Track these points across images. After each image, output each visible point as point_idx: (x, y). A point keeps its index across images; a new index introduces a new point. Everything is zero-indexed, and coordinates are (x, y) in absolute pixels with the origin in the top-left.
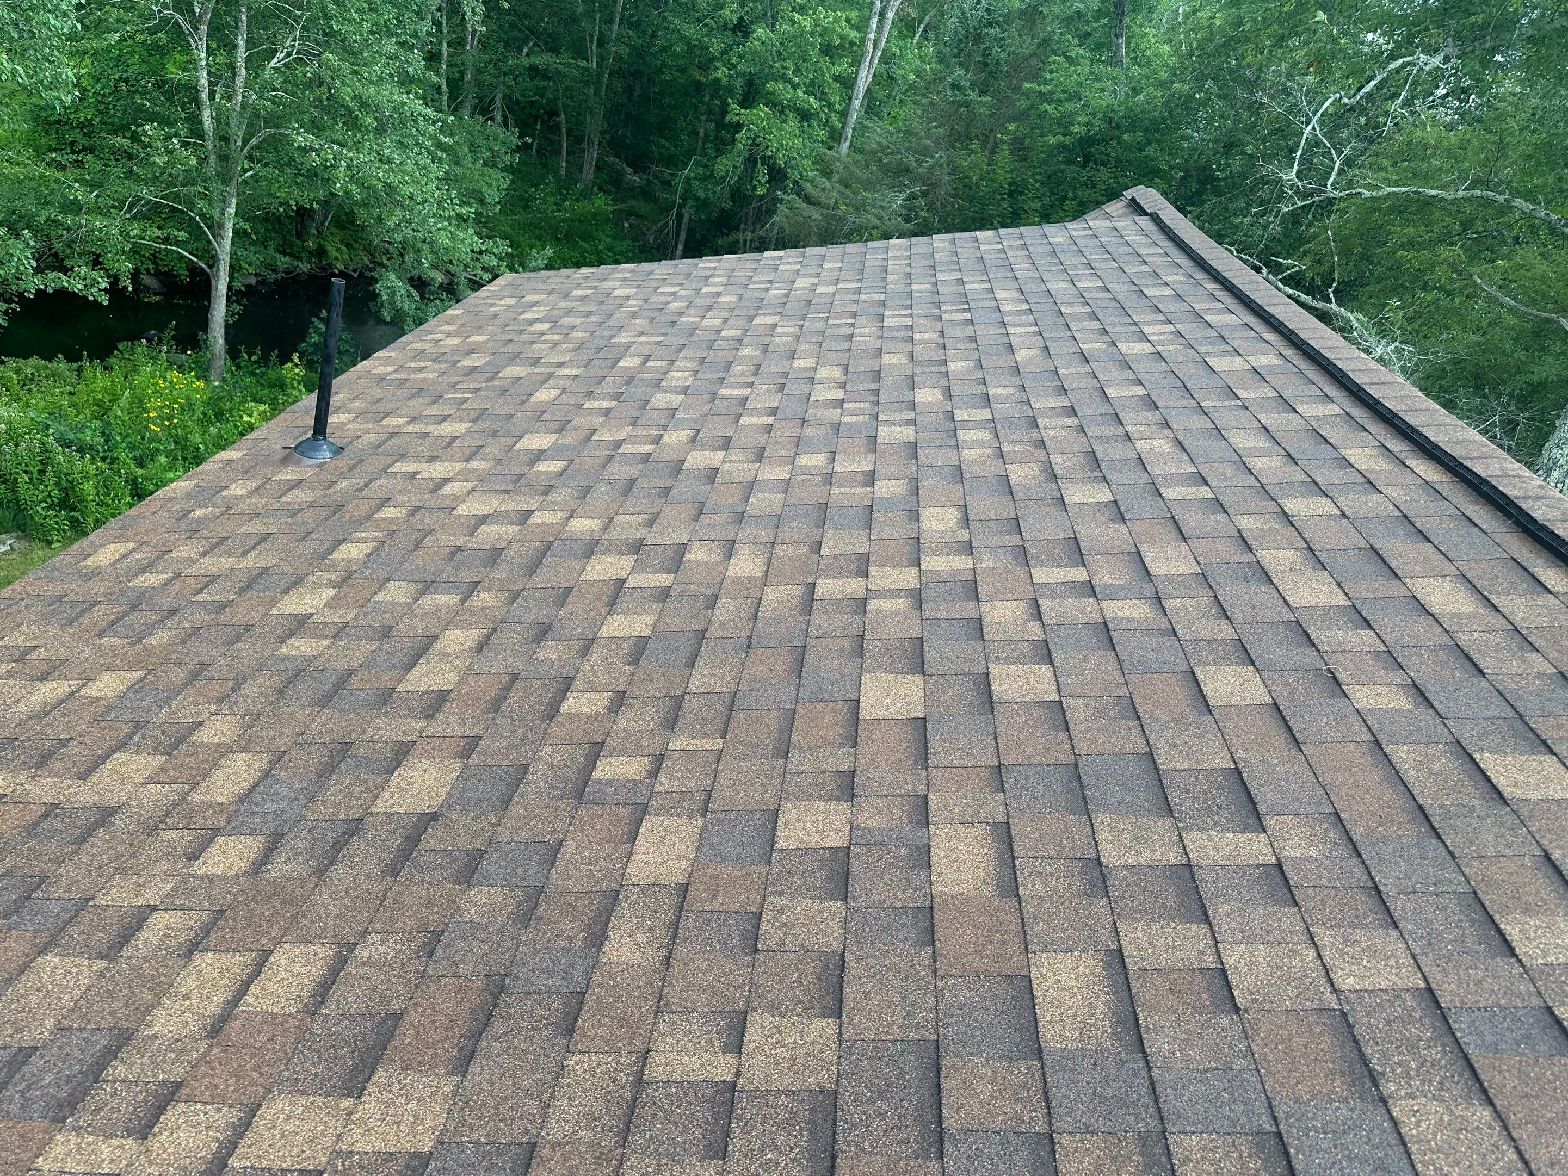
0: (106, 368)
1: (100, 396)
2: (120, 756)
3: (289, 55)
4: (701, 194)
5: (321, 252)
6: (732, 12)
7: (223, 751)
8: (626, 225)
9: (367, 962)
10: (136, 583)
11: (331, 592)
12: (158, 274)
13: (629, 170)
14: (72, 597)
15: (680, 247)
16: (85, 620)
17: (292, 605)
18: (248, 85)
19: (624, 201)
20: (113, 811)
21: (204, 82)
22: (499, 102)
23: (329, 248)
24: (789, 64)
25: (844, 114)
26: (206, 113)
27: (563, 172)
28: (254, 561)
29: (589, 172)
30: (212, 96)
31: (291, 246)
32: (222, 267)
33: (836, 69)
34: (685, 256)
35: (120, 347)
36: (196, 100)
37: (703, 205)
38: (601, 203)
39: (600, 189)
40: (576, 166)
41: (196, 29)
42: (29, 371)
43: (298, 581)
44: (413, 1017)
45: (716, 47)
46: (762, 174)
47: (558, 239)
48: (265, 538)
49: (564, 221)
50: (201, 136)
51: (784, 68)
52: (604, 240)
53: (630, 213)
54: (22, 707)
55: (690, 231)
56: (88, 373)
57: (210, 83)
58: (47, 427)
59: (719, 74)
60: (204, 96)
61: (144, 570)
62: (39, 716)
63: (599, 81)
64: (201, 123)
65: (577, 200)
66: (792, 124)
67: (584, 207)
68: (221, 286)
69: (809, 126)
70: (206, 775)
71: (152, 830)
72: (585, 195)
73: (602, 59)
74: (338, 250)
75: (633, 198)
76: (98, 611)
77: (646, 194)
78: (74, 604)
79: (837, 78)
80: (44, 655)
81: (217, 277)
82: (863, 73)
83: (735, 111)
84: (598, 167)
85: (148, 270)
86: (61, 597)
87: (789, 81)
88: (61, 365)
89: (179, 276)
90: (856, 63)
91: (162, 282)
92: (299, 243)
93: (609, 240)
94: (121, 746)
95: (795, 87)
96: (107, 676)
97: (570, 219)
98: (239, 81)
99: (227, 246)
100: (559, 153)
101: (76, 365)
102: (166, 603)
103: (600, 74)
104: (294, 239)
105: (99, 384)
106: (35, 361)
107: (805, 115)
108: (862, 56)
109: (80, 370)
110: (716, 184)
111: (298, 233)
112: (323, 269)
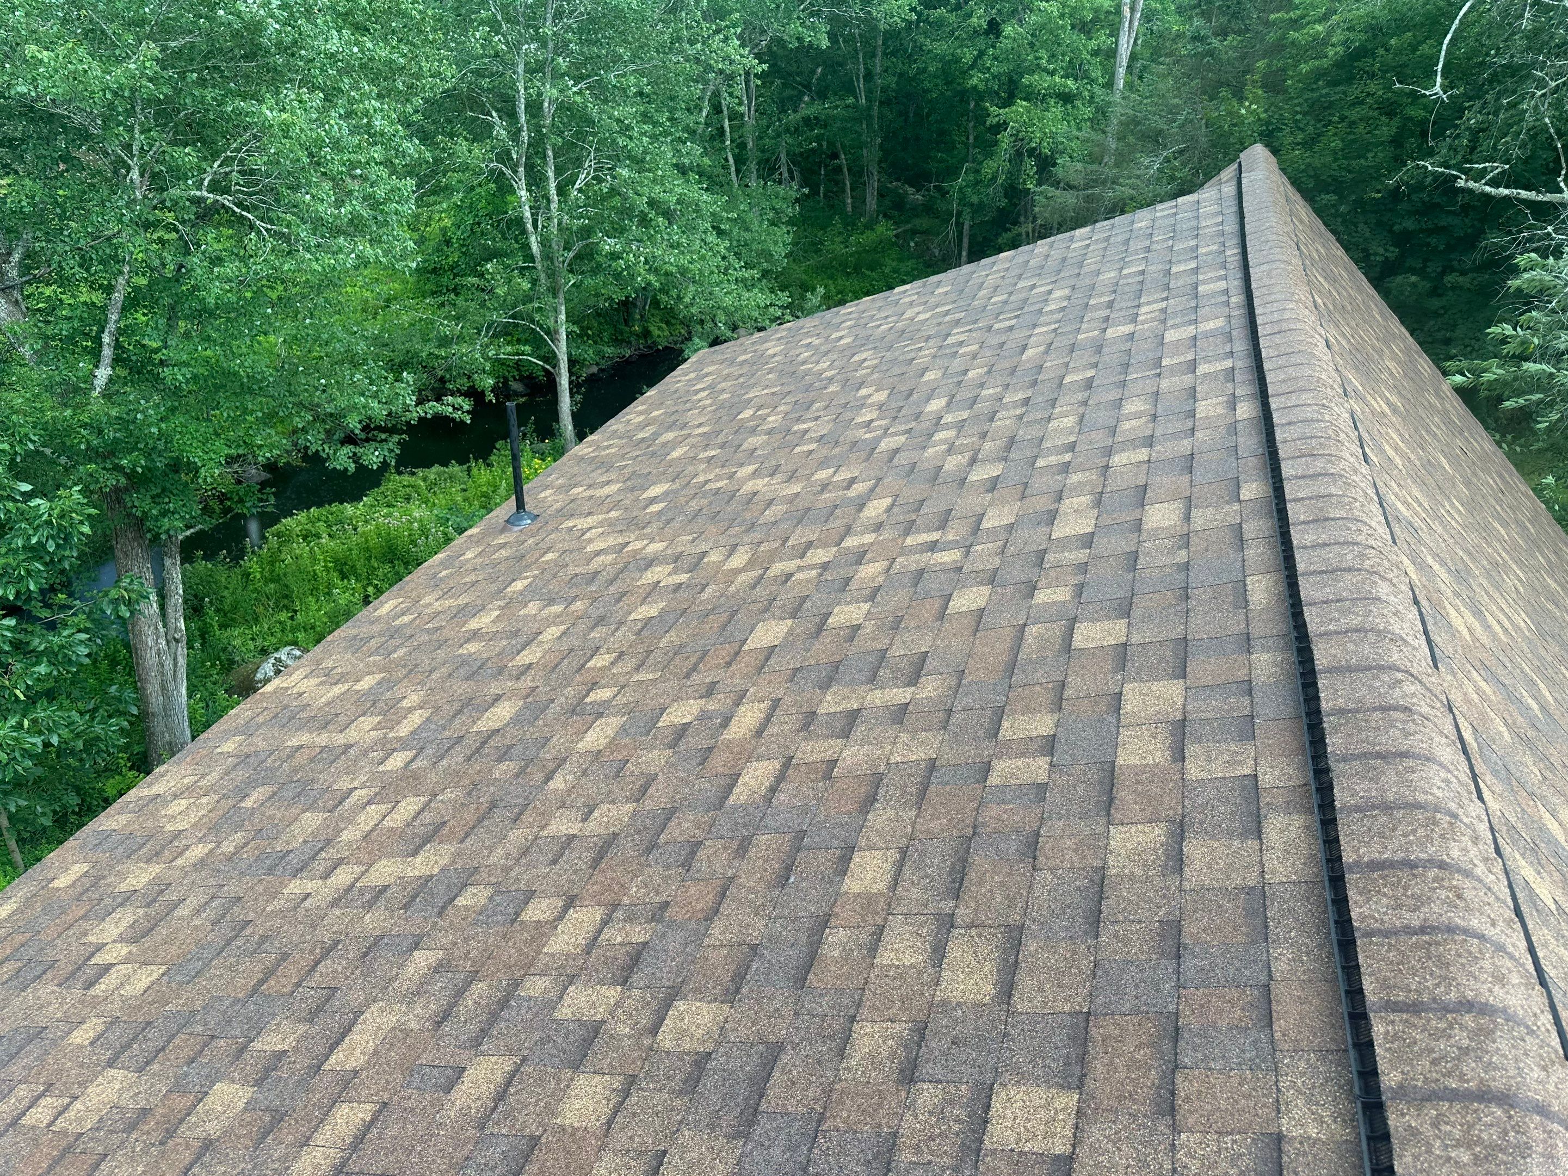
0: (488, 465)
1: (485, 489)
2: (362, 719)
3: (588, 174)
4: (975, 199)
5: (646, 333)
6: (979, 18)
7: (411, 710)
8: (912, 244)
9: (441, 801)
10: (397, 622)
11: (497, 613)
12: (522, 379)
13: (911, 190)
14: (362, 635)
15: (964, 253)
16: (365, 648)
17: (473, 624)
18: (560, 209)
19: (908, 222)
20: (350, 746)
21: (528, 214)
22: (783, 157)
23: (652, 328)
24: (1043, 53)
25: (1110, 85)
26: (533, 239)
27: (849, 209)
28: (463, 600)
29: (872, 203)
30: (535, 225)
31: (622, 333)
32: (562, 366)
33: (1093, 44)
34: (970, 261)
35: (498, 446)
36: (524, 232)
37: (978, 209)
38: (885, 230)
39: (885, 216)
40: (860, 201)
41: (515, 172)
42: (432, 477)
43: (483, 608)
44: (452, 823)
45: (968, 55)
46: (1030, 165)
47: (848, 274)
48: (473, 584)
49: (851, 255)
50: (532, 258)
51: (1037, 58)
52: (890, 264)
53: (914, 232)
54: (323, 700)
55: (972, 237)
56: (475, 471)
57: (532, 214)
58: (448, 520)
59: (975, 81)
60: (529, 226)
61: (403, 614)
62: (328, 704)
63: (870, 117)
64: (530, 248)
65: (862, 233)
66: (1057, 110)
67: (868, 238)
68: (564, 381)
69: (1073, 107)
70: (399, 723)
71: (365, 753)
72: (869, 226)
73: (869, 92)
74: (659, 328)
75: (917, 216)
76: (373, 642)
77: (929, 209)
78: (362, 639)
79: (1095, 53)
80: (340, 670)
81: (560, 374)
82: (1123, 39)
83: (996, 113)
84: (881, 195)
85: (514, 377)
86: (355, 637)
87: (1046, 70)
88: (455, 469)
89: (537, 377)
90: (1115, 33)
91: (526, 385)
92: (627, 329)
93: (894, 264)
94: (364, 714)
95: (1052, 73)
96: (367, 678)
97: (856, 252)
98: (554, 206)
99: (564, 348)
100: (844, 191)
101: (465, 467)
102: (409, 632)
103: (869, 108)
104: (623, 327)
105: (483, 480)
106: (436, 468)
107: (1066, 98)
108: (1120, 22)
109: (469, 470)
110: (989, 186)
111: (625, 320)
112: (649, 347)
